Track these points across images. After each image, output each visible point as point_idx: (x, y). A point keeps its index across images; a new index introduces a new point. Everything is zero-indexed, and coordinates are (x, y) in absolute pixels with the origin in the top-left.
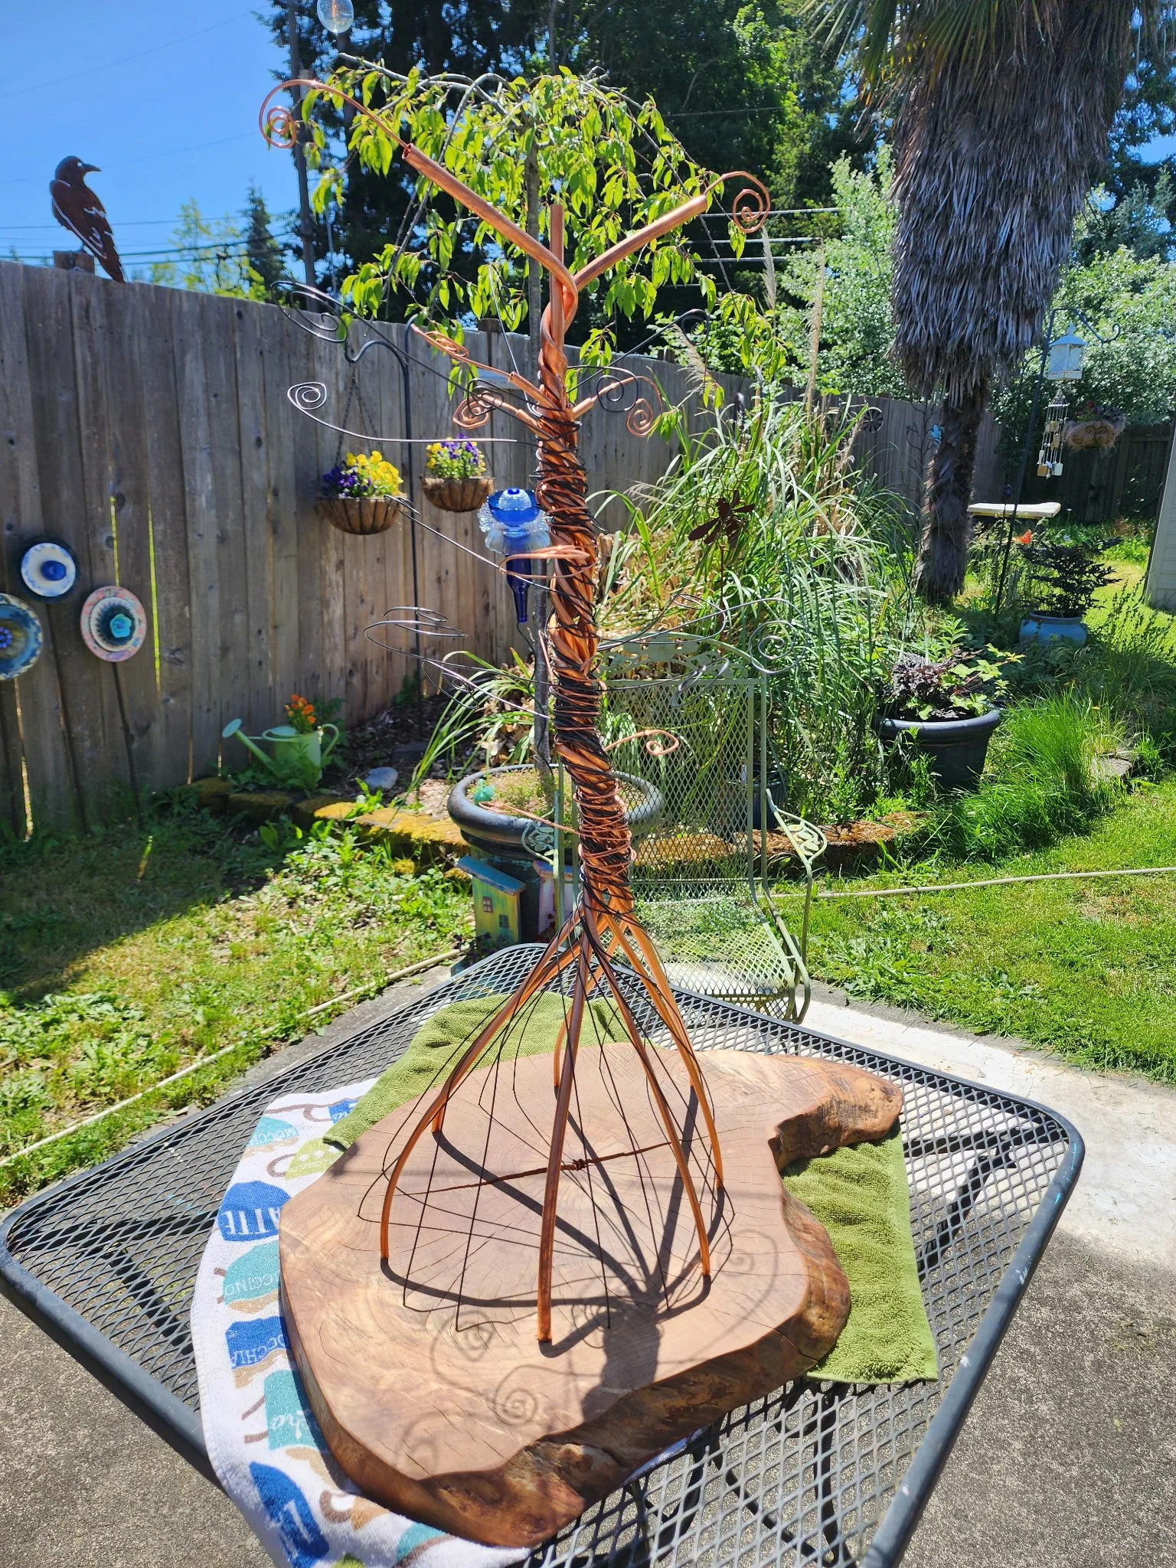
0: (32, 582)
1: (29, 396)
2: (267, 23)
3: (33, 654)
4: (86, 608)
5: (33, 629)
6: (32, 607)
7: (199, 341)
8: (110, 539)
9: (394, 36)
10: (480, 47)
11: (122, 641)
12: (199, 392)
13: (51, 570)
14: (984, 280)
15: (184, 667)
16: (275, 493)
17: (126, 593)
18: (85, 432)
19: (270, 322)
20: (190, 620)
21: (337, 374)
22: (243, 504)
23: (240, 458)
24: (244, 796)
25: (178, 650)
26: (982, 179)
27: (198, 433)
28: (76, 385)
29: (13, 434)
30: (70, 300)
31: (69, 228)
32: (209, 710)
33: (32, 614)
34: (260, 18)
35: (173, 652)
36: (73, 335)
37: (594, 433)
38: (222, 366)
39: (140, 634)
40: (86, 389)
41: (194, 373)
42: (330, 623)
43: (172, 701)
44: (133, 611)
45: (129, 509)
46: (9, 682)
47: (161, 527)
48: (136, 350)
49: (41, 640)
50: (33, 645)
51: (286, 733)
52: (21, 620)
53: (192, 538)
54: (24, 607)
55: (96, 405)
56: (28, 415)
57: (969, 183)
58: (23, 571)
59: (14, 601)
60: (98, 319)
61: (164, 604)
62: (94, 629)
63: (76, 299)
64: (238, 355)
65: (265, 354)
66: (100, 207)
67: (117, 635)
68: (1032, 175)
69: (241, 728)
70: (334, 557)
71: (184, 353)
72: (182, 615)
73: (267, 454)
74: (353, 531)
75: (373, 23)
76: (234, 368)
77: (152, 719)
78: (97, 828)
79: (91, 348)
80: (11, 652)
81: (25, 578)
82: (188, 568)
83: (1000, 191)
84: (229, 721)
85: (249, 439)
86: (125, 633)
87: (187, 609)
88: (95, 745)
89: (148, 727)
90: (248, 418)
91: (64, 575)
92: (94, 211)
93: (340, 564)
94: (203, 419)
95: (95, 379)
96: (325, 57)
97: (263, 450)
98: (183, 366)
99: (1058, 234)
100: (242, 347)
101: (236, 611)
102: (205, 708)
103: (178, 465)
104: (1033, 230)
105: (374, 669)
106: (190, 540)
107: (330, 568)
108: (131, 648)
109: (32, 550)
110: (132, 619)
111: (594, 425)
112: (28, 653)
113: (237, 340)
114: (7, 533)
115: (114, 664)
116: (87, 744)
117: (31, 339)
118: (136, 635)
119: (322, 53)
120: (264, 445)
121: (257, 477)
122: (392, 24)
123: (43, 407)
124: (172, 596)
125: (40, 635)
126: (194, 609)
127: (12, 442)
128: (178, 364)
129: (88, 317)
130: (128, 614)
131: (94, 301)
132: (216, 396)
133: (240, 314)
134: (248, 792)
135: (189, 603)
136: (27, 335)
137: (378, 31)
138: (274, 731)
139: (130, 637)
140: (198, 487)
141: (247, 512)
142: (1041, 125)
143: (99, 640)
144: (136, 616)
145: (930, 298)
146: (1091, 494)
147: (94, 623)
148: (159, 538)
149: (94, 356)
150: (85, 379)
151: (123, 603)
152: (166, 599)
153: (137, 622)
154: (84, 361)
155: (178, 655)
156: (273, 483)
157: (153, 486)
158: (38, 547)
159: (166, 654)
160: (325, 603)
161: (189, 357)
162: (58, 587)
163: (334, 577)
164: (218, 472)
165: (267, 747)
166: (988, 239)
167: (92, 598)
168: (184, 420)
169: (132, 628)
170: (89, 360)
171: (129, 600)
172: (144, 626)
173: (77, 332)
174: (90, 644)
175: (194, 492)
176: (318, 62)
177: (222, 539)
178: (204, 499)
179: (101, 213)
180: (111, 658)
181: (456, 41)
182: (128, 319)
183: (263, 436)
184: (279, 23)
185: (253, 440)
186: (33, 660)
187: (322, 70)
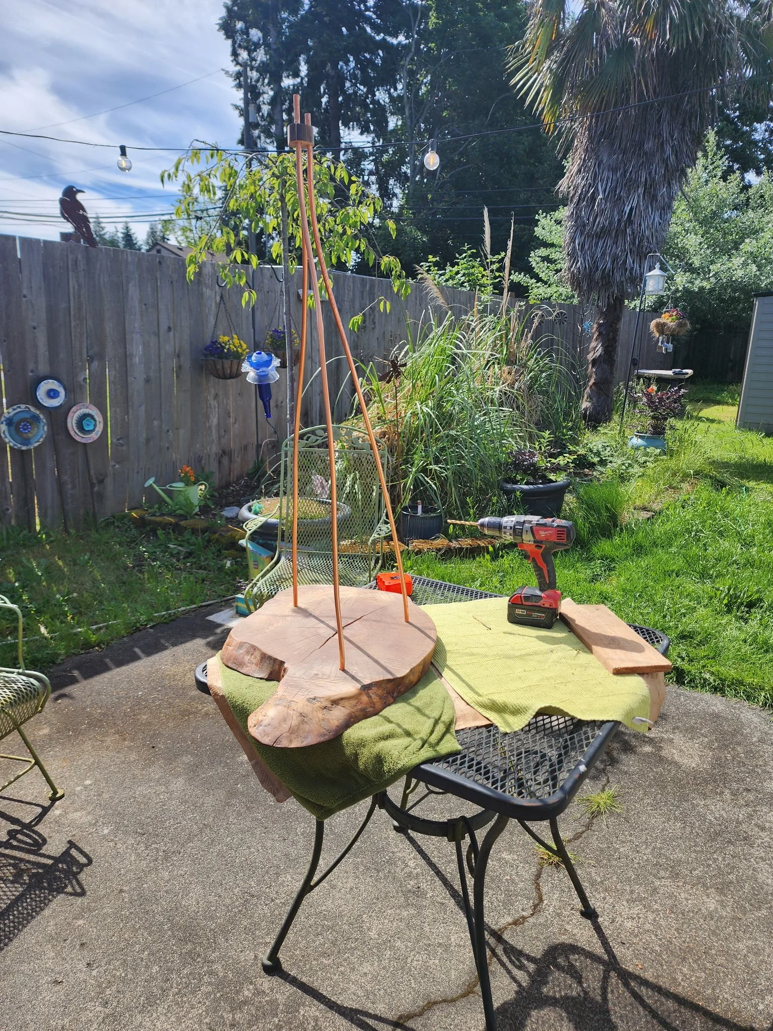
0: (42, 399)
1: (44, 306)
2: (231, 76)
3: (41, 437)
4: (71, 414)
5: (42, 424)
6: (42, 412)
7: (137, 276)
8: (85, 379)
9: (308, 82)
10: (362, 87)
11: (90, 432)
12: (136, 303)
13: (52, 394)
14: (617, 236)
15: (124, 448)
16: (179, 356)
17: (92, 407)
18: (73, 324)
19: (177, 266)
20: (128, 423)
21: (216, 293)
22: (160, 362)
23: (159, 337)
24: (153, 518)
25: (121, 438)
26: (614, 178)
27: (135, 323)
28: (69, 300)
29: (35, 324)
30: (67, 256)
31: (68, 221)
32: (138, 472)
33: (41, 416)
34: (227, 72)
35: (118, 440)
36: (68, 274)
37: (377, 325)
38: (149, 289)
39: (100, 428)
40: (74, 302)
41: (133, 292)
42: (210, 428)
43: (117, 466)
44: (96, 417)
45: (95, 364)
46: (29, 451)
47: (113, 373)
48: (102, 281)
49: (46, 429)
50: (41, 432)
51: (179, 485)
52: (36, 419)
53: (130, 379)
54: (38, 412)
55: (80, 309)
56: (43, 316)
57: (607, 180)
58: (38, 394)
59: (32, 409)
60: (82, 265)
61: (114, 413)
62: (74, 425)
63: (70, 257)
64: (159, 284)
65: (174, 283)
66: (84, 210)
67: (86, 429)
68: (644, 175)
69: (154, 483)
70: (213, 392)
71: (128, 282)
72: (123, 420)
73: (174, 335)
74: (220, 378)
75: (296, 74)
76: (156, 289)
77: (106, 475)
78: (72, 531)
79: (77, 281)
80: (30, 435)
81: (39, 397)
82: (127, 396)
83: (625, 184)
84: (149, 478)
85: (164, 327)
86: (91, 428)
87: (126, 417)
88: (74, 487)
89: (104, 479)
90: (163, 317)
91: (58, 396)
92: (81, 212)
93: (216, 396)
94: (138, 316)
95: (79, 297)
96: (265, 96)
97: (171, 333)
98: (128, 290)
99: (664, 209)
100: (161, 279)
101: (155, 419)
102: (136, 471)
103: (123, 340)
104: (647, 207)
105: (236, 455)
106: (129, 381)
107: (210, 398)
108: (94, 436)
109: (42, 383)
110: (95, 420)
111: (376, 321)
112: (39, 437)
113: (158, 276)
114: (31, 374)
115: (85, 444)
116: (69, 486)
117: (46, 276)
118: (97, 429)
119: (264, 93)
120: (172, 331)
121: (169, 348)
122: (307, 75)
123: (51, 310)
124: (118, 410)
125: (46, 427)
126: (131, 417)
127: (35, 328)
128: (125, 289)
129: (76, 265)
130: (92, 417)
131: (80, 257)
132: (145, 305)
133: (160, 262)
134: (156, 516)
135: (128, 414)
136: (44, 275)
137: (299, 80)
138: (173, 485)
139: (93, 430)
140: (134, 352)
141: (162, 367)
142: (648, 146)
143: (77, 431)
144: (97, 419)
145: (586, 247)
146: (730, 364)
147: (74, 422)
148: (112, 379)
149: (79, 285)
150: (74, 296)
151: (91, 412)
152: (115, 412)
153: (98, 423)
154: (74, 288)
155: (121, 441)
156: (177, 351)
157: (110, 350)
158: (46, 381)
159: (115, 440)
160: (207, 417)
161: (131, 285)
162: (55, 403)
163: (213, 403)
164: (146, 345)
165: (169, 493)
166: (618, 213)
167: (74, 409)
168: (127, 317)
169: (95, 426)
170: (76, 287)
171: (95, 412)
172: (102, 425)
173: (70, 273)
174: (72, 433)
175: (131, 355)
176: (261, 99)
177: (147, 381)
178: (137, 359)
179: (85, 213)
180: (83, 441)
181: (348, 84)
182: (98, 266)
183: (172, 326)
184: (238, 75)
185: (166, 328)
186: (41, 440)
187: (264, 103)
